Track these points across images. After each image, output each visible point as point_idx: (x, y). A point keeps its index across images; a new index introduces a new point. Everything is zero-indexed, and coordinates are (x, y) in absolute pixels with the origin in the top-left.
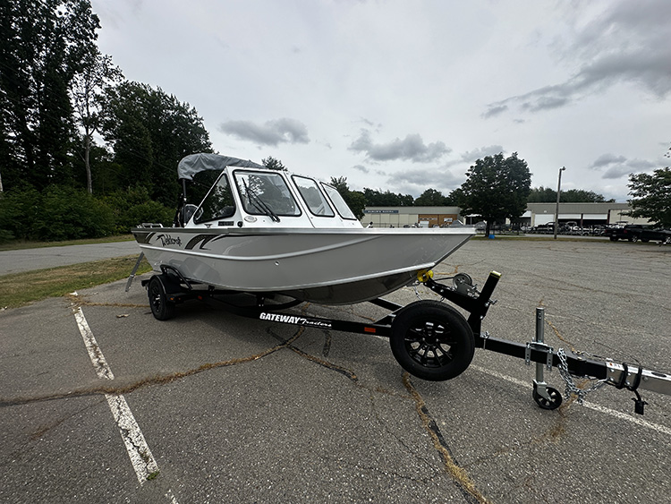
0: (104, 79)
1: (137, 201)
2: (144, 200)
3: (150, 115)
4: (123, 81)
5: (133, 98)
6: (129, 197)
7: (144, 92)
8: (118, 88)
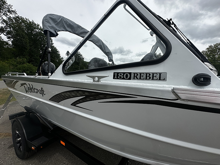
0: (8, 14)
1: (20, 63)
2: (24, 63)
3: (28, 30)
4: (16, 15)
5: (21, 23)
6: (18, 62)
7: (26, 21)
8: (14, 18)
